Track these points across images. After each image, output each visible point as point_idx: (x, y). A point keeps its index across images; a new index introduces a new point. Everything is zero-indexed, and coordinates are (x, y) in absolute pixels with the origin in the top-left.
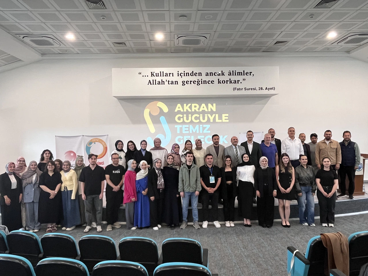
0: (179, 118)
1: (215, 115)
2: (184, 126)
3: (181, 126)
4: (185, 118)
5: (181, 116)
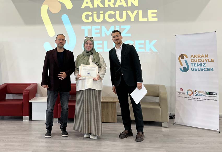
0: (87, 17)
1: (138, 13)
2: (94, 28)
3: (89, 27)
4: (95, 16)
5: (90, 13)
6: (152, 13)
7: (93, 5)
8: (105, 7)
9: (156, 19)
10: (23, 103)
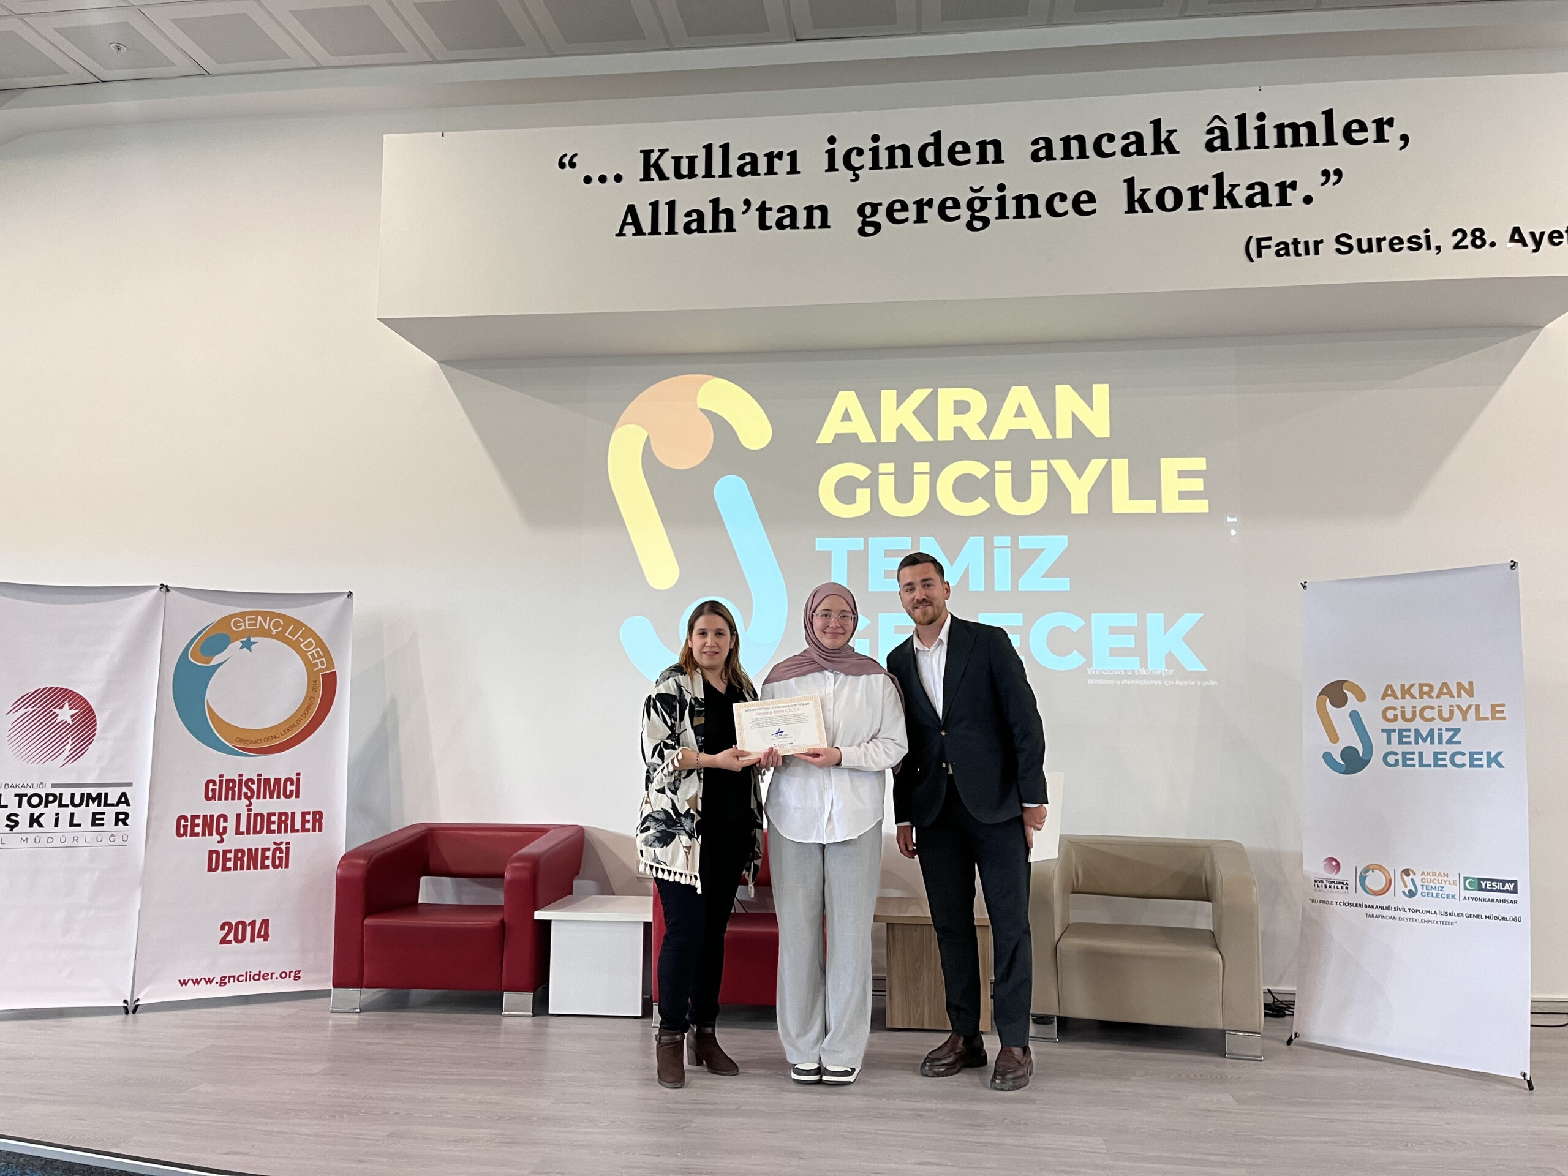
0: (846, 490)
1: (1107, 469)
3: (857, 544)
6: (1182, 474)
7: (876, 429)
8: (941, 437)
9: (1201, 506)
10: (502, 921)
